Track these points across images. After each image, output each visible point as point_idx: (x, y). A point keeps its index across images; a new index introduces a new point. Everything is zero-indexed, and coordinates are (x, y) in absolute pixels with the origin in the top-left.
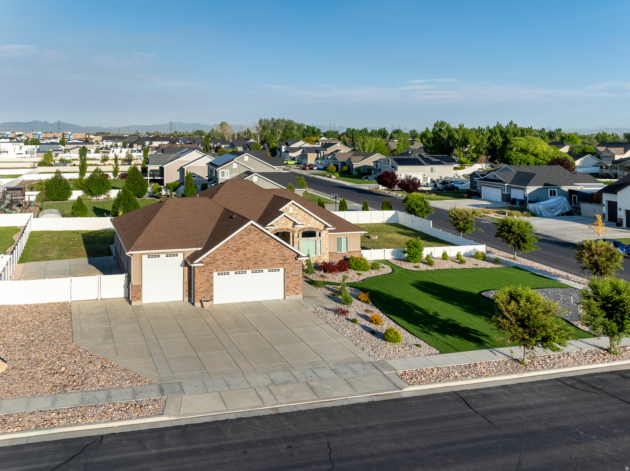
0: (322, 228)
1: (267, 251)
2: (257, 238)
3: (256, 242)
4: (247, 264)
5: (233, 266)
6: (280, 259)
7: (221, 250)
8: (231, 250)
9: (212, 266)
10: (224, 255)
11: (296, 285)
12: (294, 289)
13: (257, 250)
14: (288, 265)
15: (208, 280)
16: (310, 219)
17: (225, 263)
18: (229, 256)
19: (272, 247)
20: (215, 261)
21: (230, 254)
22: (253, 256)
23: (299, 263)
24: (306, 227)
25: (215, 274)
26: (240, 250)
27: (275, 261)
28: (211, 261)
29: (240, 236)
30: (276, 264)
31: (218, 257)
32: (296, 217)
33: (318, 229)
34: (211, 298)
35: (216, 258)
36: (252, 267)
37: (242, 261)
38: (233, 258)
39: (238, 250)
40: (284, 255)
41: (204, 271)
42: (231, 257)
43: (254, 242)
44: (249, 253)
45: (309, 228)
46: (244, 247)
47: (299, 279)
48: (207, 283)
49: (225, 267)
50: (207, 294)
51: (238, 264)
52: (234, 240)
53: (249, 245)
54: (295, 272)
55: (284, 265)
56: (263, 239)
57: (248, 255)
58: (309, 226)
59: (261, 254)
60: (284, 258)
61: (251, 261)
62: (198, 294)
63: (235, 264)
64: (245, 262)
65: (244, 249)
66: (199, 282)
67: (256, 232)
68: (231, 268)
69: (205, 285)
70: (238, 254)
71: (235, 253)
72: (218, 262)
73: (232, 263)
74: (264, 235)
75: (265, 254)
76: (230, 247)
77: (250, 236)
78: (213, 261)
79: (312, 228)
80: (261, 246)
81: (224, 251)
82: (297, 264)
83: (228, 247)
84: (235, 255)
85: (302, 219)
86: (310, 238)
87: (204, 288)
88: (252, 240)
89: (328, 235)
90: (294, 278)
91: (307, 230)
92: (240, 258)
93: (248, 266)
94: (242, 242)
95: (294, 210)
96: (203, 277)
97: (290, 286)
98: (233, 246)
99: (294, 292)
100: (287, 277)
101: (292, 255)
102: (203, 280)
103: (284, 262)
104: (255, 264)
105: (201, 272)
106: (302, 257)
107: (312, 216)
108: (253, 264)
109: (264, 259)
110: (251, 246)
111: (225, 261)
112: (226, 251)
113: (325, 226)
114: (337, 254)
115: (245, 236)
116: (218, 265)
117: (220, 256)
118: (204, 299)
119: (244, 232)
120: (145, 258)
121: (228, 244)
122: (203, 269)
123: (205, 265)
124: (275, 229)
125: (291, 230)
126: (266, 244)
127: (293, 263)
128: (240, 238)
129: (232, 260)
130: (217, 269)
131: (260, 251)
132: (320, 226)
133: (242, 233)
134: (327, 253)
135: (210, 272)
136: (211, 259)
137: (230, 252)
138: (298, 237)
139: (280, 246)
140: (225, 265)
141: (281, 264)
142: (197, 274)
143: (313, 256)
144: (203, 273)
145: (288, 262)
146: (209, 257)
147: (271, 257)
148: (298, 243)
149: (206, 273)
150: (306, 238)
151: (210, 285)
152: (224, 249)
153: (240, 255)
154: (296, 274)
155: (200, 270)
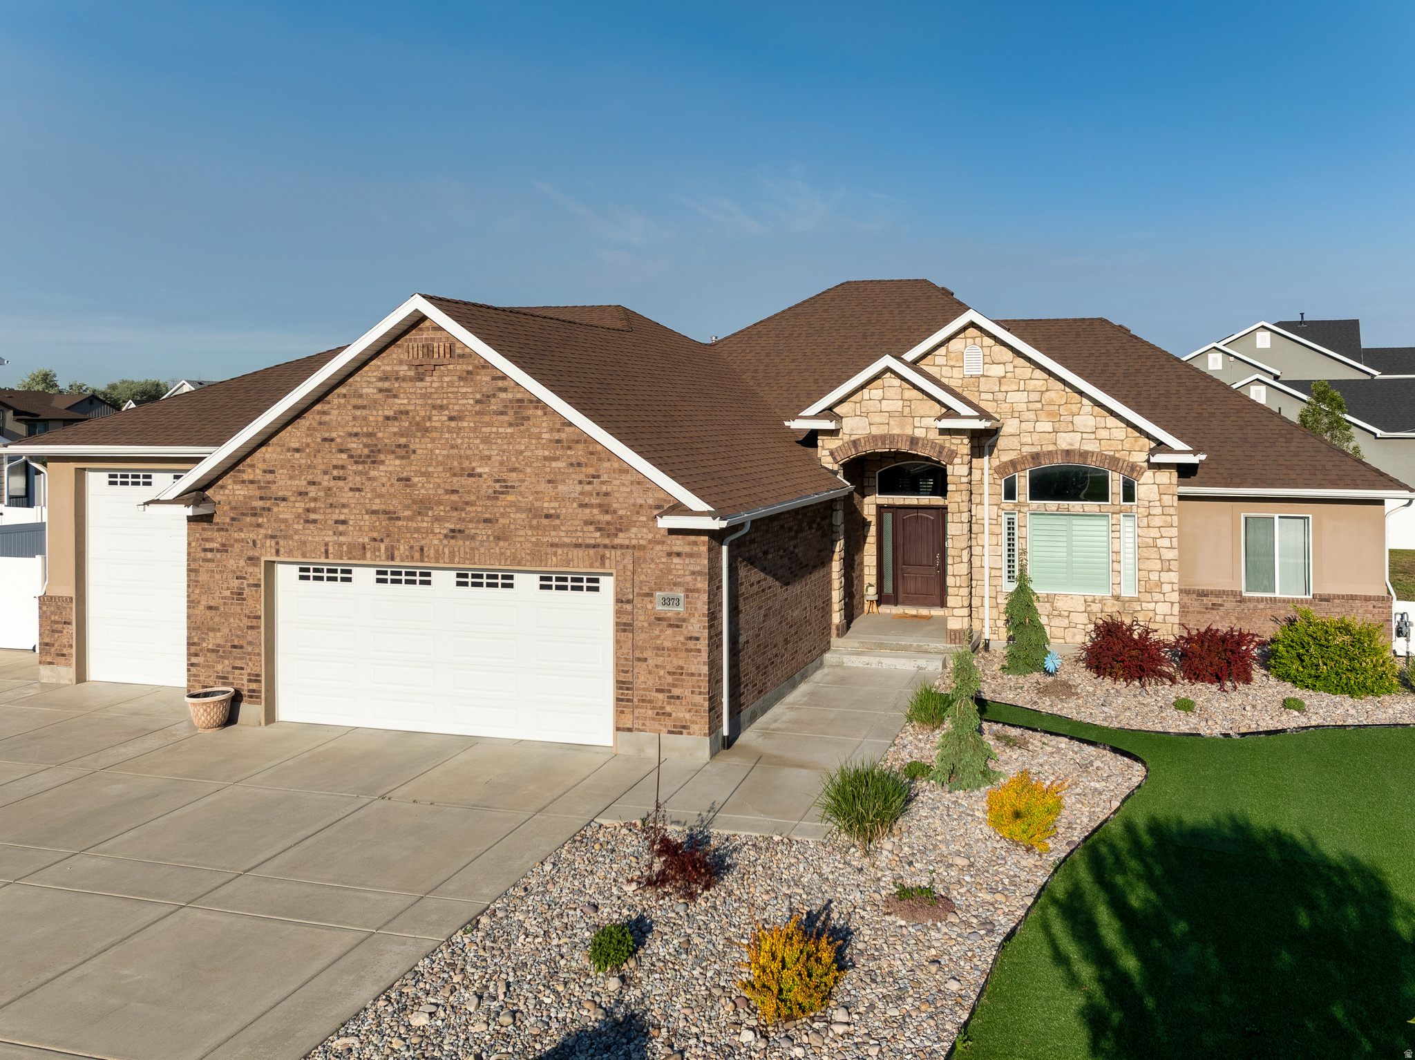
0: (1140, 458)
1: (514, 470)
2: (464, 395)
3: (461, 418)
4: (417, 530)
5: (357, 536)
6: (588, 523)
7: (297, 450)
8: (341, 451)
9: (259, 526)
10: (310, 477)
11: (670, 679)
12: (661, 696)
13: (466, 464)
14: (628, 560)
15: (239, 594)
16: (1075, 408)
17: (313, 516)
18: (332, 483)
19: (540, 453)
20: (268, 504)
21: (335, 473)
22: (448, 492)
23: (691, 555)
24: (1051, 448)
25: (286, 575)
26: (382, 457)
27: (555, 528)
28: (253, 504)
29: (380, 384)
30: (570, 546)
31: (283, 482)
32: (1001, 396)
33: (1114, 462)
34: (254, 686)
35: (274, 487)
36: (437, 551)
37: (392, 516)
38: (347, 497)
39: (372, 457)
40: (606, 500)
41: (224, 549)
42: (341, 489)
43: (451, 419)
44: (423, 474)
45: (1068, 452)
46: (403, 441)
47: (691, 644)
48: (238, 609)
49: (314, 536)
50: (239, 663)
51: (373, 529)
52: (354, 401)
53: (426, 430)
54: (666, 601)
55: (603, 558)
56: (494, 405)
57: (424, 487)
58: (1066, 442)
59: (487, 486)
60: (608, 518)
61: (437, 519)
63: (360, 529)
64: (409, 519)
65: (402, 452)
66: (204, 603)
67: (461, 367)
68: (341, 545)
69: (226, 616)
70: (373, 473)
71: (360, 467)
72: (284, 512)
73: (344, 522)
74: (500, 384)
75: (507, 488)
76: (334, 435)
77: (432, 382)
78: (260, 504)
79: (1084, 454)
80: (486, 440)
81: (308, 455)
82: (679, 555)
83: (327, 435)
84: (358, 479)
85: (1032, 406)
86: (1076, 506)
87: (226, 631)
88: (441, 407)
89: (1181, 498)
90: (658, 637)
91: (1058, 461)
92: (380, 496)
93: (423, 542)
94: (391, 413)
95: (988, 360)
96: (218, 576)
97: (643, 679)
98: (350, 435)
99: (662, 714)
100: (623, 627)
101: (650, 501)
102: (217, 594)
103: (607, 541)
104: (454, 534)
105: (211, 550)
106: (687, 512)
107: (1081, 393)
108: (446, 536)
109: (503, 515)
110: (434, 435)
111: (312, 505)
112: (319, 456)
113: (1153, 445)
114: (1243, 600)
115: (404, 385)
116: (283, 526)
117: (291, 478)
118: (224, 684)
119: (401, 362)
120: (97, 481)
121: (326, 418)
122: (218, 539)
123: (228, 520)
124: (853, 438)
125: (933, 444)
126: (510, 430)
127: (658, 548)
128: (381, 390)
129: (344, 506)
130: (282, 542)
131: (479, 470)
132: (1127, 446)
133: (389, 368)
134: (1166, 588)
135: (250, 559)
136: (253, 491)
137: (335, 462)
138: (1010, 493)
139: (581, 446)
140: (312, 526)
141: (588, 546)
142: (195, 560)
143: (1089, 593)
144: (218, 555)
145: (626, 542)
146: (243, 482)
147: (538, 504)
148: (1011, 522)
149: (232, 562)
150: (1052, 505)
151: (246, 622)
152: (308, 445)
153: (384, 480)
154: (671, 611)
155: (207, 540)
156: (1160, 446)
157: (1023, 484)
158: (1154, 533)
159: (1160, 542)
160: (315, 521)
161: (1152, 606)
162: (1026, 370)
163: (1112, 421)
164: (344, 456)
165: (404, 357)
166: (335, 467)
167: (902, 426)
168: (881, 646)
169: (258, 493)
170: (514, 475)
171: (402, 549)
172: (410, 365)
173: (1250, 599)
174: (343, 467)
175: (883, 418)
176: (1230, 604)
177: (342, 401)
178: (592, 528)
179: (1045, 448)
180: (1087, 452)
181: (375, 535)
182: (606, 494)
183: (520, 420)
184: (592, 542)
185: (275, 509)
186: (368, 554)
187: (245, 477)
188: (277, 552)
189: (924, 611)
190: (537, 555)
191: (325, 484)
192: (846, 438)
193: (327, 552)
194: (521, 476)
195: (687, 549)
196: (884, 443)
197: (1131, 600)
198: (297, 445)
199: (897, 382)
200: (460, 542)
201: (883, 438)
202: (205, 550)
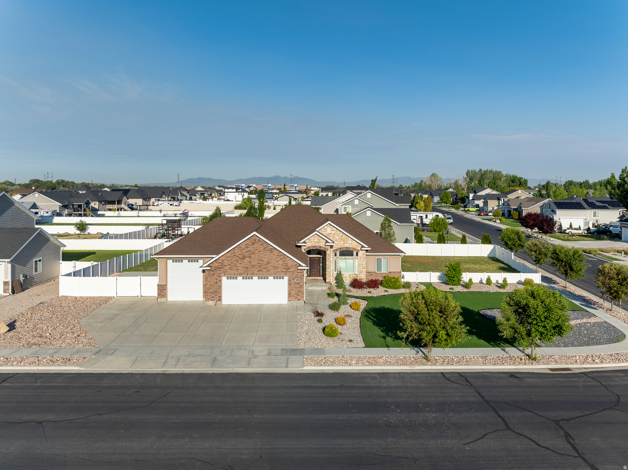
0: (359, 248)
1: (270, 260)
2: (261, 248)
3: (261, 251)
4: (252, 270)
5: (239, 272)
6: (283, 268)
7: (229, 257)
8: (238, 257)
9: (221, 270)
10: (231, 262)
11: (297, 292)
12: (296, 295)
13: (262, 259)
14: (291, 274)
15: (216, 282)
16: (348, 239)
17: (232, 268)
18: (236, 263)
19: (275, 257)
20: (223, 266)
21: (236, 261)
22: (258, 264)
23: (301, 273)
24: (343, 247)
25: (224, 279)
26: (246, 258)
27: (278, 269)
28: (220, 266)
29: (245, 246)
30: (279, 272)
31: (226, 263)
32: (334, 237)
33: (355, 249)
34: (220, 298)
35: (224, 264)
36: (256, 274)
37: (247, 268)
38: (239, 265)
39: (244, 258)
40: (287, 264)
41: (213, 275)
42: (238, 264)
43: (259, 252)
44: (253, 261)
45: (346, 247)
46: (250, 255)
47: (301, 287)
48: (216, 285)
49: (232, 272)
50: (216, 294)
51: (244, 270)
52: (240, 249)
53: (254, 253)
54: (297, 280)
55: (286, 274)
56: (267, 249)
57: (253, 263)
58: (346, 245)
59: (265, 263)
60: (287, 267)
61: (256, 268)
62: (208, 294)
63: (241, 270)
64: (251, 268)
65: (249, 257)
66: (209, 284)
67: (261, 243)
68: (237, 273)
69: (214, 286)
70: (244, 261)
71: (241, 260)
72: (226, 268)
73: (238, 269)
74: (268, 246)
75: (269, 263)
76: (236, 254)
77: (255, 245)
78: (221, 266)
79: (349, 248)
80: (265, 255)
81: (231, 258)
82: (299, 273)
83: (235, 254)
84: (241, 262)
85: (340, 239)
86: (348, 257)
87: (213, 289)
88: (257, 250)
89: (366, 255)
90: (296, 286)
91: (345, 249)
92: (245, 265)
93: (253, 272)
94: (247, 251)
95: (332, 230)
96: (212, 280)
97: (293, 292)
98: (239, 254)
99: (296, 298)
100: (290, 284)
101: (294, 264)
102: (212, 283)
103: (287, 271)
104: (259, 271)
105: (210, 275)
106: (302, 266)
107: (349, 236)
108: (258, 271)
109: (268, 267)
110: (256, 254)
111: (232, 266)
112: (233, 258)
113: (361, 246)
114: (376, 273)
115: (250, 246)
116: (226, 270)
117: (227, 262)
118: (213, 298)
119: (249, 242)
120: (170, 262)
121: (235, 252)
122: (212, 273)
123: (214, 269)
124: (308, 246)
125: (324, 248)
126: (270, 253)
127: (296, 272)
128: (245, 247)
129: (238, 266)
130: (225, 273)
131: (264, 260)
132: (357, 246)
133: (247, 243)
134: (364, 272)
135: (219, 276)
136: (220, 264)
137: (236, 259)
138: (336, 255)
139: (282, 256)
140: (231, 270)
141: (283, 272)
142: (207, 277)
143: (350, 273)
144: (212, 276)
145: (290, 271)
146: (217, 263)
147: (275, 265)
148: (335, 261)
149: (215, 277)
150: (343, 257)
151: (218, 287)
152: (231, 256)
153: (246, 262)
154: (298, 282)
155: (209, 273)
156: (363, 247)
157: (338, 253)
158: (361, 262)
159: (362, 264)
160: (232, 269)
161: (361, 275)
162: (339, 232)
163: (354, 242)
164: (238, 258)
165: (250, 241)
166: (236, 260)
167: (318, 244)
168: (314, 285)
169: (220, 265)
170: (270, 261)
171: (250, 273)
172: (251, 243)
173: (378, 273)
174: (238, 260)
175: (315, 243)
176: (374, 274)
177: (238, 249)
178: (284, 269)
179: (342, 247)
180: (350, 247)
181: (244, 271)
182: (287, 263)
183: (271, 252)
184: (284, 271)
185: (224, 267)
186: (243, 275)
187: (218, 262)
188: (225, 275)
189: (316, 278)
190: (275, 274)
191: (234, 263)
192: (307, 246)
193: (235, 274)
194: (272, 261)
195: (301, 272)
196: (314, 247)
197: (357, 274)
198: (229, 256)
199: (317, 236)
200: (260, 272)
201: (314, 246)
202: (209, 275)
